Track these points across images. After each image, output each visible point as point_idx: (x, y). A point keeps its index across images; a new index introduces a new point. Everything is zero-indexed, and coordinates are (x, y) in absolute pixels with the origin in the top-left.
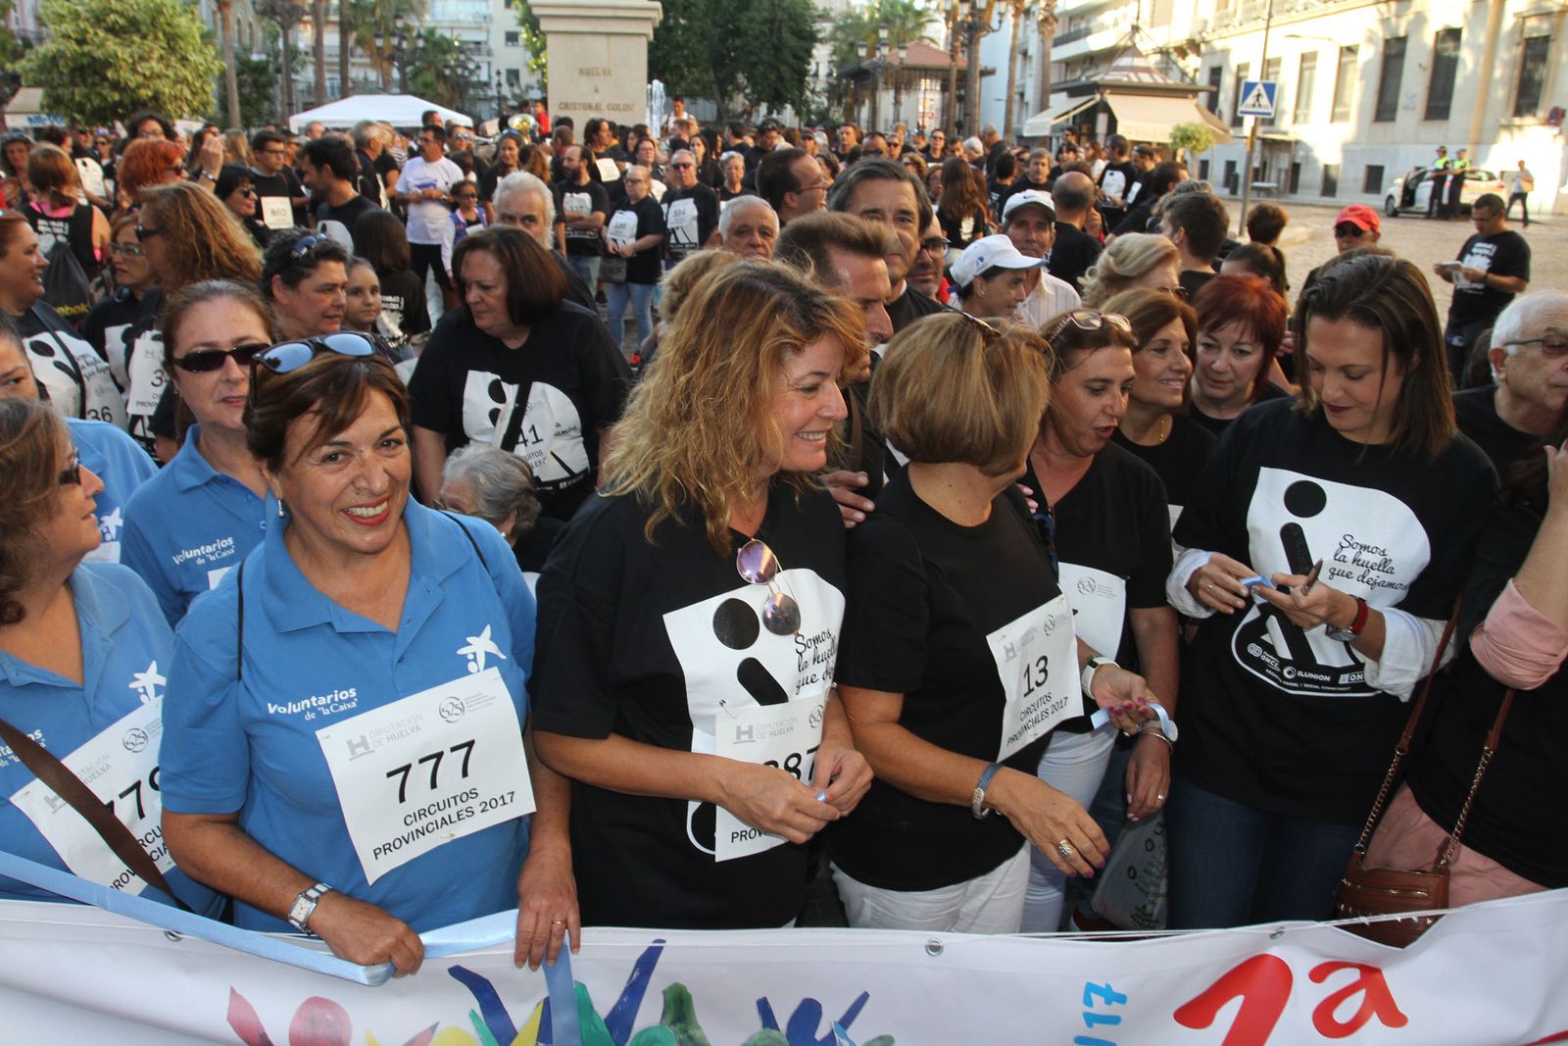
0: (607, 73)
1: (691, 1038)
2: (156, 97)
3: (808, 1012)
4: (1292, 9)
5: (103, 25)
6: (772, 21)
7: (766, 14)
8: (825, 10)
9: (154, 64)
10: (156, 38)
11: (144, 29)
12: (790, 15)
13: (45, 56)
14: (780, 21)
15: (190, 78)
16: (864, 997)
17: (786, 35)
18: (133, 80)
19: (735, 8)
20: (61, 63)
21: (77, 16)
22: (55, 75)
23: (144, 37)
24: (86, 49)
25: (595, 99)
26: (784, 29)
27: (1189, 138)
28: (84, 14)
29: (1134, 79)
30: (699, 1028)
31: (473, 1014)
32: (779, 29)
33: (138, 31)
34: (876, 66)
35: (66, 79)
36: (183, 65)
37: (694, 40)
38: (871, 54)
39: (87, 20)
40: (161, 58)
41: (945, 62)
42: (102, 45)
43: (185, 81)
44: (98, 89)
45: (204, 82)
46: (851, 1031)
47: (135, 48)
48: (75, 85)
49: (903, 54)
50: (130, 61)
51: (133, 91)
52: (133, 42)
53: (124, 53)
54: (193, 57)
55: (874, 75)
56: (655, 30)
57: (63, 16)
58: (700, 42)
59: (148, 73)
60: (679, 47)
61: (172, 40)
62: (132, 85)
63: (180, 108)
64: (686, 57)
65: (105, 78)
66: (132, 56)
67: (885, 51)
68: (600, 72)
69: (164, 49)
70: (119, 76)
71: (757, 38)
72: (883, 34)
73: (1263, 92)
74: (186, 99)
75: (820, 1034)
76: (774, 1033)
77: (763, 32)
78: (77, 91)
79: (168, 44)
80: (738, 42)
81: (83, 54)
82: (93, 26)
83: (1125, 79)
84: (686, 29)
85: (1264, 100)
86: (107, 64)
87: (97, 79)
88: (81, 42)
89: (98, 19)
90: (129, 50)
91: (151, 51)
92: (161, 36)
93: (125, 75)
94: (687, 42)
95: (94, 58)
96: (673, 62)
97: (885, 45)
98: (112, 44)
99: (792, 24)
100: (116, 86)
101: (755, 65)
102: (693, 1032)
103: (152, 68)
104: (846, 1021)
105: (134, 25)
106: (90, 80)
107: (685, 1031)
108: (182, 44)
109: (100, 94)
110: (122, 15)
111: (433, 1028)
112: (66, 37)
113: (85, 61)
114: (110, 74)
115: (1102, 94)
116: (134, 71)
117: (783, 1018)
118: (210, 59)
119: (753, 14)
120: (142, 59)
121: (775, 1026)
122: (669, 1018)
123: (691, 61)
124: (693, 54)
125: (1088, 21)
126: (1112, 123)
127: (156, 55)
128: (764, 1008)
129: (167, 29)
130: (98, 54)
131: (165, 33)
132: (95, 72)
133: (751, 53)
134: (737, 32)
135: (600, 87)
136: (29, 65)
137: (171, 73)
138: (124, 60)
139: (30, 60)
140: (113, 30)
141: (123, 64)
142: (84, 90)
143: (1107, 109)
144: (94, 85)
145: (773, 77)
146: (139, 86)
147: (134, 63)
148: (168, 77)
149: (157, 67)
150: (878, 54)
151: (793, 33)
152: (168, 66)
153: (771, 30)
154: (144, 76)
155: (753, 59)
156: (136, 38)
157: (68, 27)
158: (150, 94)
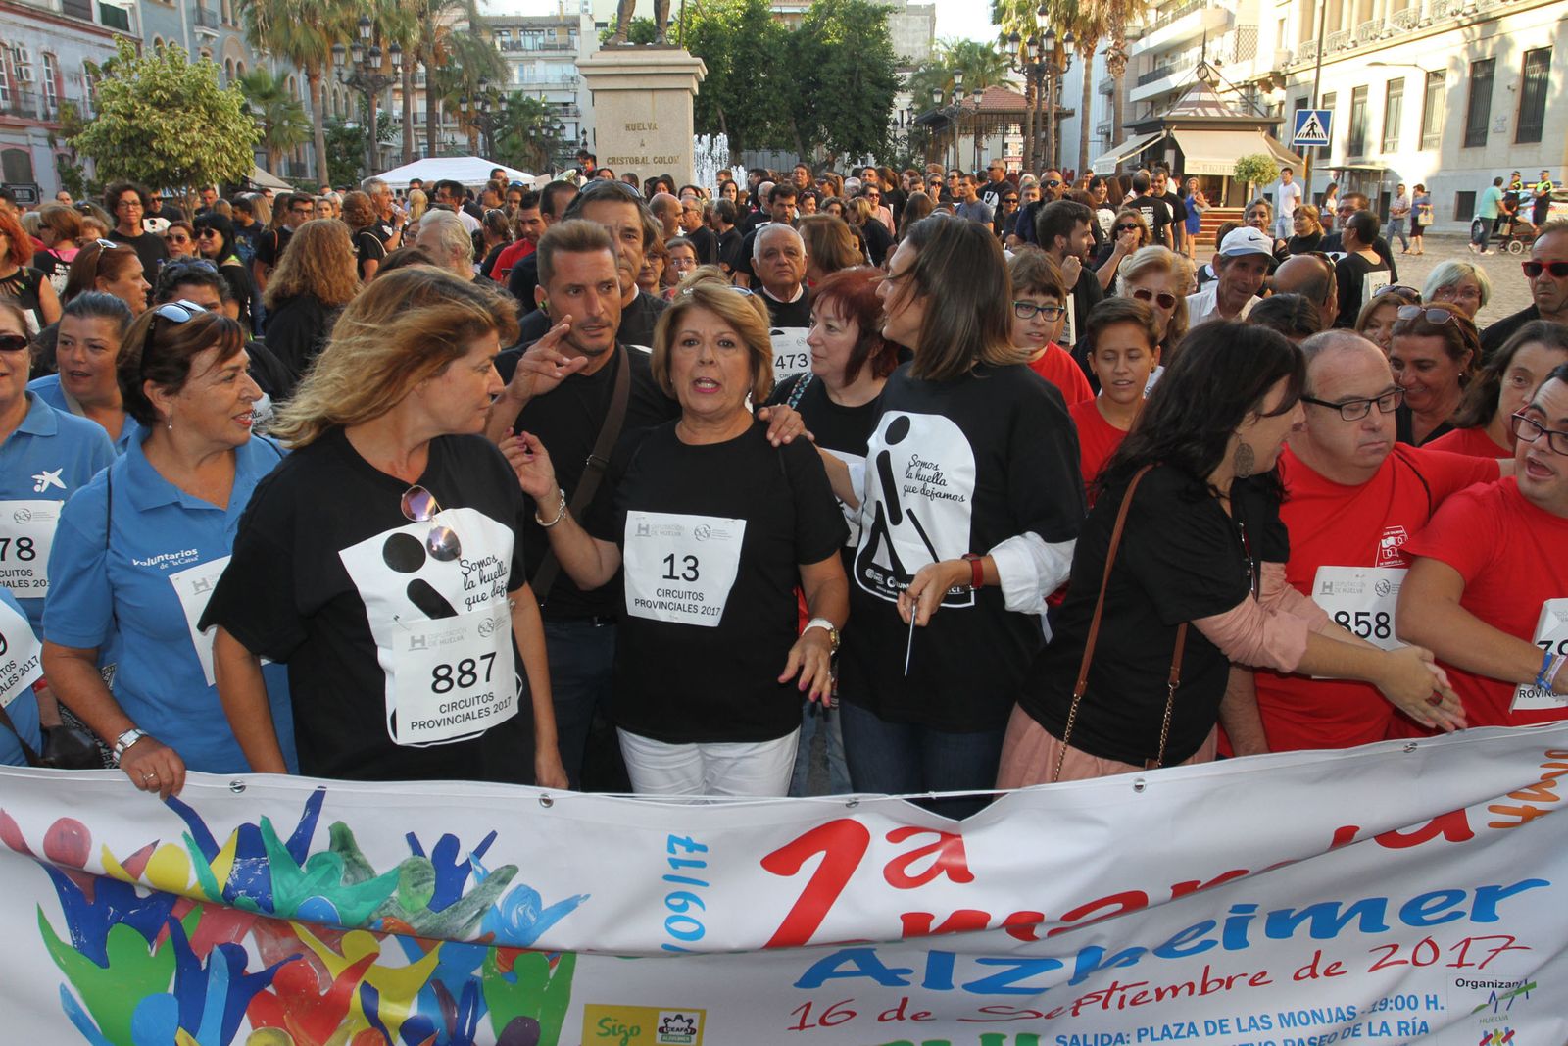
0: (652, 127)
1: (355, 861)
2: (198, 163)
3: (449, 845)
4: (1376, 37)
5: (150, 99)
6: (852, 72)
7: (845, 65)
8: (904, 58)
9: (195, 133)
10: (198, 110)
11: (186, 102)
12: (869, 65)
13: (98, 131)
14: (860, 72)
15: (229, 145)
16: (493, 836)
17: (866, 85)
18: (176, 149)
19: (815, 60)
20: (112, 136)
21: (125, 92)
22: (108, 147)
23: (187, 110)
24: (134, 122)
25: (641, 153)
26: (864, 79)
27: (1253, 171)
28: (133, 91)
29: (1202, 114)
30: (361, 854)
31: (185, 835)
32: (859, 79)
33: (182, 104)
34: (952, 113)
35: (118, 150)
36: (224, 135)
37: (774, 93)
38: (946, 99)
39: (134, 96)
40: (203, 127)
41: (1022, 105)
42: (148, 118)
43: (224, 148)
44: (145, 159)
45: (243, 149)
46: (483, 860)
47: (178, 120)
48: (126, 155)
49: (978, 99)
50: (173, 132)
51: (176, 159)
52: (177, 115)
53: (167, 125)
54: (232, 127)
55: (951, 122)
56: (701, 85)
57: (116, 94)
58: (781, 95)
59: (189, 142)
60: (759, 101)
61: (213, 112)
62: (176, 154)
63: (221, 173)
64: (767, 111)
65: (152, 149)
66: (174, 127)
67: (960, 96)
68: (646, 127)
69: (204, 120)
70: (163, 145)
71: (836, 89)
72: (958, 80)
73: (1317, 121)
74: (227, 166)
75: (458, 862)
76: (421, 858)
77: (843, 82)
78: (127, 160)
79: (210, 116)
80: (818, 94)
81: (131, 127)
82: (140, 101)
83: (1192, 114)
84: (767, 83)
85: (1319, 129)
86: (153, 136)
87: (145, 149)
88: (130, 116)
89: (145, 95)
90: (172, 122)
91: (193, 122)
92: (202, 108)
93: (169, 145)
94: (768, 95)
95: (143, 132)
96: (754, 116)
97: (960, 90)
98: (157, 118)
99: (873, 74)
100: (160, 155)
101: (836, 114)
102: (357, 857)
103: (193, 138)
104: (480, 851)
105: (177, 99)
106: (138, 151)
107: (350, 856)
108: (222, 115)
109: (147, 163)
110: (166, 90)
111: (155, 844)
112: (116, 112)
113: (133, 133)
114: (154, 144)
115: (1169, 130)
116: (177, 141)
117: (428, 850)
118: (249, 128)
119: (832, 65)
120: (183, 129)
121: (422, 854)
122: (337, 846)
123: (772, 114)
124: (774, 107)
125: (1173, 59)
126: (1180, 158)
127: (197, 126)
128: (412, 839)
129: (207, 101)
130: (145, 126)
131: (205, 106)
132: (143, 144)
133: (832, 104)
134: (818, 84)
135: (645, 141)
136: (85, 139)
137: (210, 142)
138: (169, 132)
139: (87, 134)
140: (159, 105)
141: (167, 135)
142: (133, 159)
143: (1174, 145)
144: (142, 155)
145: (853, 127)
146: (181, 155)
147: (176, 134)
148: (208, 145)
149: (197, 136)
150: (954, 100)
151: (873, 83)
152: (208, 136)
153: (851, 82)
154: (186, 145)
155: (833, 109)
156: (179, 111)
157: (116, 104)
158: (191, 161)
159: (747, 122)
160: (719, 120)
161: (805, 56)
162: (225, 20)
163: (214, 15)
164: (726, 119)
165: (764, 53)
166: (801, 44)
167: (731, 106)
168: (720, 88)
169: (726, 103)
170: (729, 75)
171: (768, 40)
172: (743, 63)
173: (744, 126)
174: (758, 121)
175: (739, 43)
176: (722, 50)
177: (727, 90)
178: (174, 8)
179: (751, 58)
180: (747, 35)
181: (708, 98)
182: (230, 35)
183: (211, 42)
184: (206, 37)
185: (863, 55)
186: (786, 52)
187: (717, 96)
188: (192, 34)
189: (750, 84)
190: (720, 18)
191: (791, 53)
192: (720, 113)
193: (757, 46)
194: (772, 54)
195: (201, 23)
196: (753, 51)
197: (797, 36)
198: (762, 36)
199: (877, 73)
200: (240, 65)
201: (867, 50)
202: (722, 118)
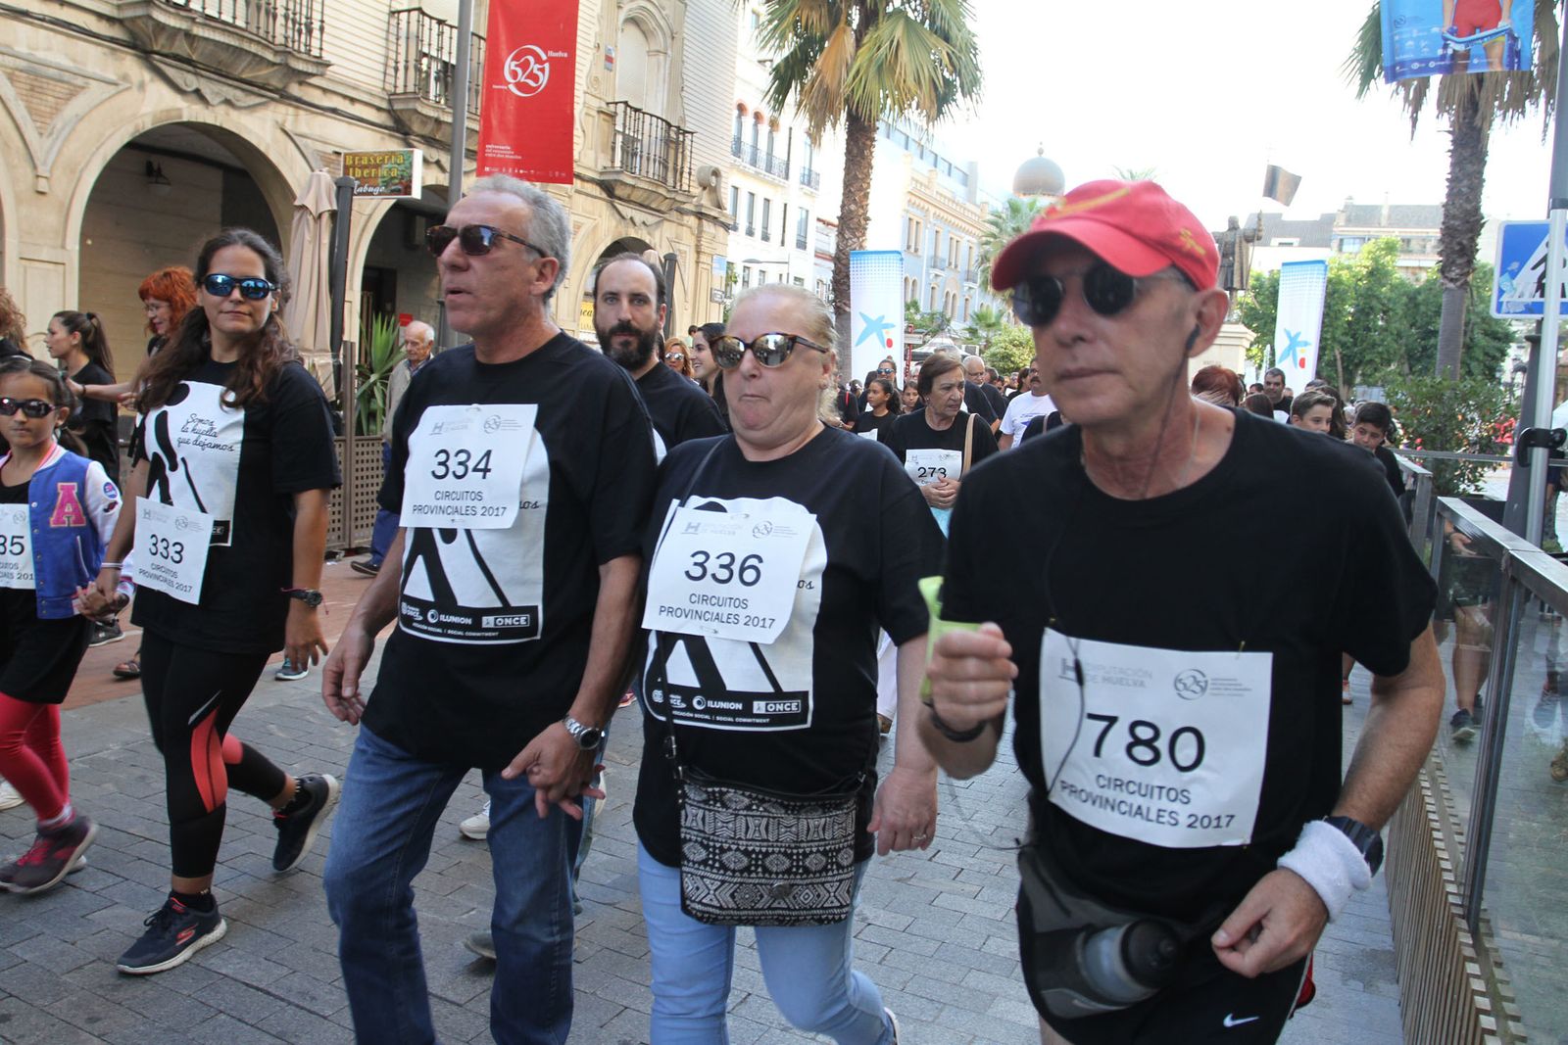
159: (1361, 362)
160: (1335, 360)
161: (1423, 308)
162: (950, 264)
163: (944, 260)
164: (1342, 358)
165: (1383, 305)
166: (1420, 298)
167: (1348, 348)
168: (1338, 334)
169: (1343, 345)
170: (1349, 323)
171: (1389, 295)
172: (1364, 312)
173: (1357, 366)
174: (1371, 361)
175: (1361, 295)
176: (1344, 301)
177: (1345, 334)
178: (919, 257)
179: (1371, 308)
180: (1369, 289)
181: (1326, 339)
182: (952, 274)
183: (939, 279)
184: (937, 275)
185: (1477, 310)
186: (1406, 305)
187: (1334, 339)
188: (928, 274)
189: (1368, 329)
190: (1345, 275)
191: (1411, 305)
192: (1337, 352)
193: (1378, 298)
194: (1391, 306)
195: (934, 267)
196: (1374, 303)
197: (1418, 292)
198: (1384, 289)
199: (1490, 326)
200: (954, 296)
201: (1482, 306)
202: (1338, 357)
